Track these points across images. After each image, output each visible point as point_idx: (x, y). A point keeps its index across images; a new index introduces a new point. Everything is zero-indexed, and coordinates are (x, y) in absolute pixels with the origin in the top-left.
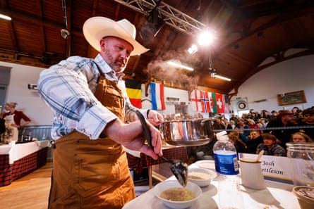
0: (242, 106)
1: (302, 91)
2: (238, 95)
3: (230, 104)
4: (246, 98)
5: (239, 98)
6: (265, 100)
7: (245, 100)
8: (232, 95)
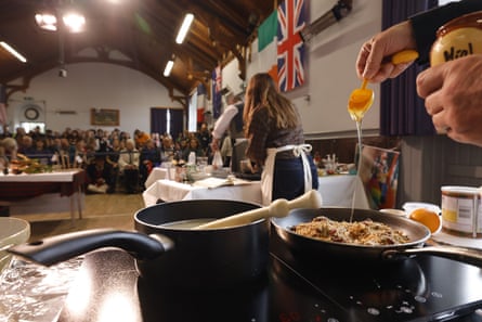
0: (32, 114)
1: (117, 112)
2: (29, 93)
3: (7, 106)
4: (44, 102)
5: (30, 99)
6: (73, 113)
7: (41, 105)
8: (16, 88)
